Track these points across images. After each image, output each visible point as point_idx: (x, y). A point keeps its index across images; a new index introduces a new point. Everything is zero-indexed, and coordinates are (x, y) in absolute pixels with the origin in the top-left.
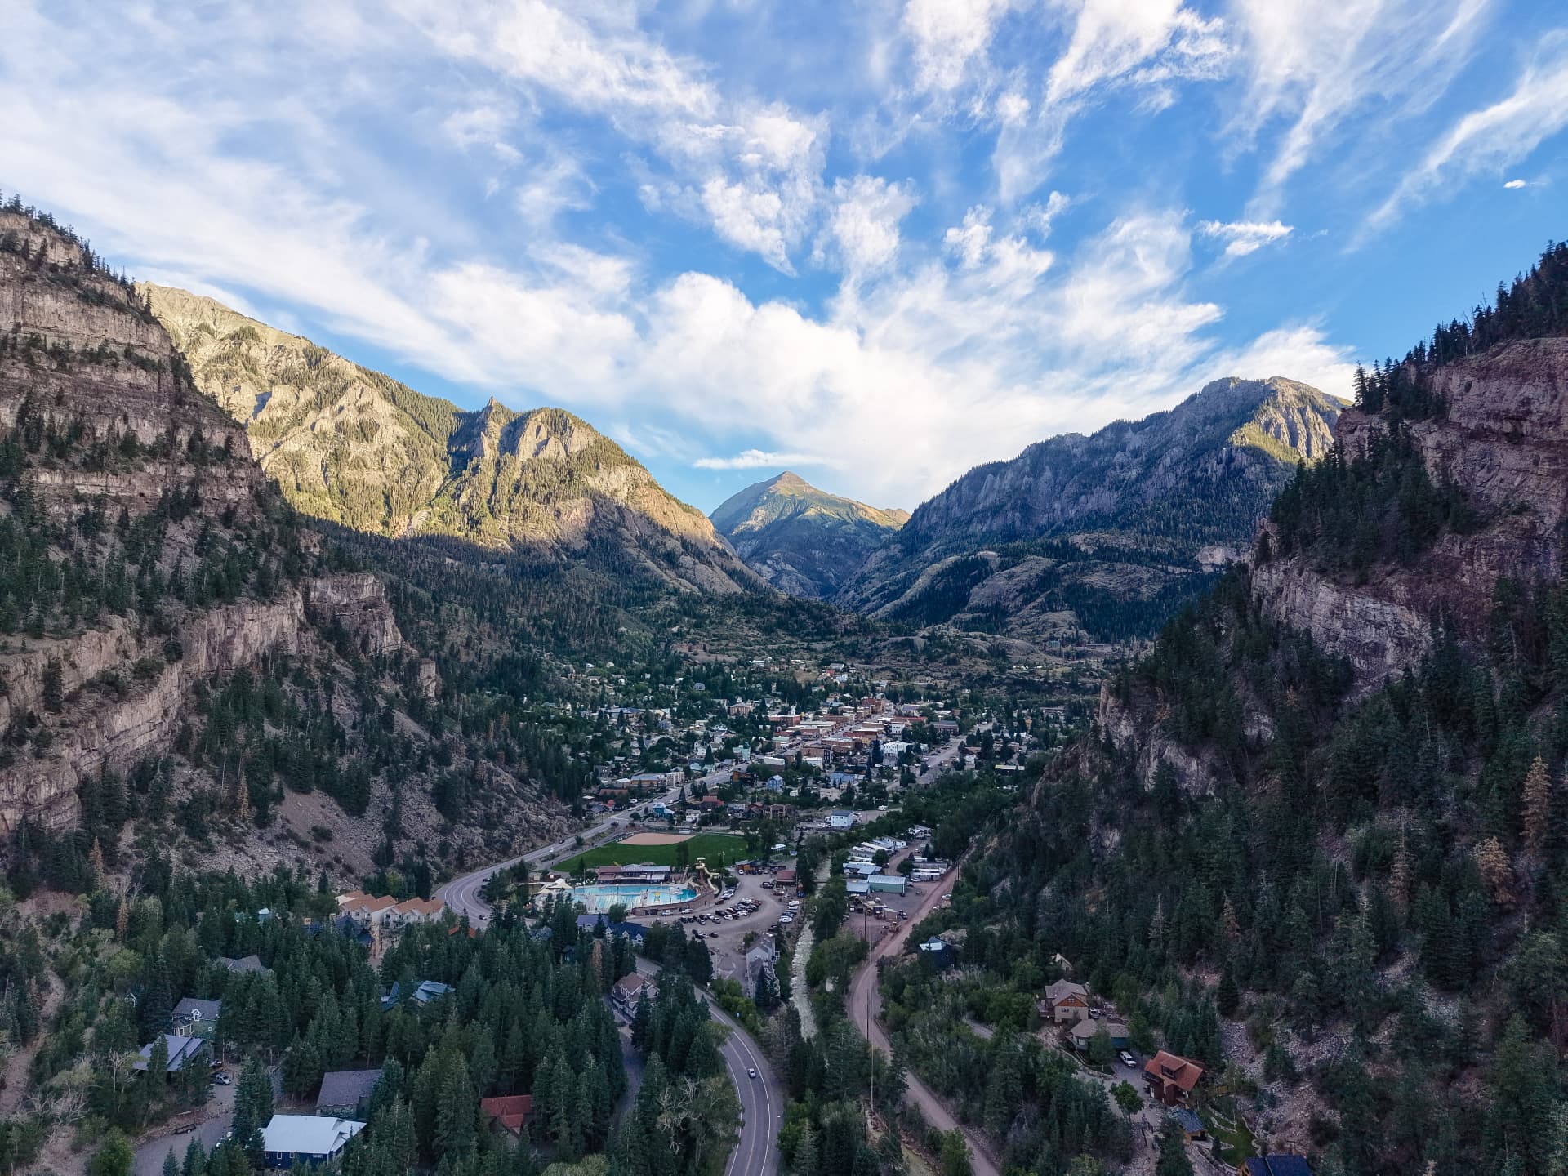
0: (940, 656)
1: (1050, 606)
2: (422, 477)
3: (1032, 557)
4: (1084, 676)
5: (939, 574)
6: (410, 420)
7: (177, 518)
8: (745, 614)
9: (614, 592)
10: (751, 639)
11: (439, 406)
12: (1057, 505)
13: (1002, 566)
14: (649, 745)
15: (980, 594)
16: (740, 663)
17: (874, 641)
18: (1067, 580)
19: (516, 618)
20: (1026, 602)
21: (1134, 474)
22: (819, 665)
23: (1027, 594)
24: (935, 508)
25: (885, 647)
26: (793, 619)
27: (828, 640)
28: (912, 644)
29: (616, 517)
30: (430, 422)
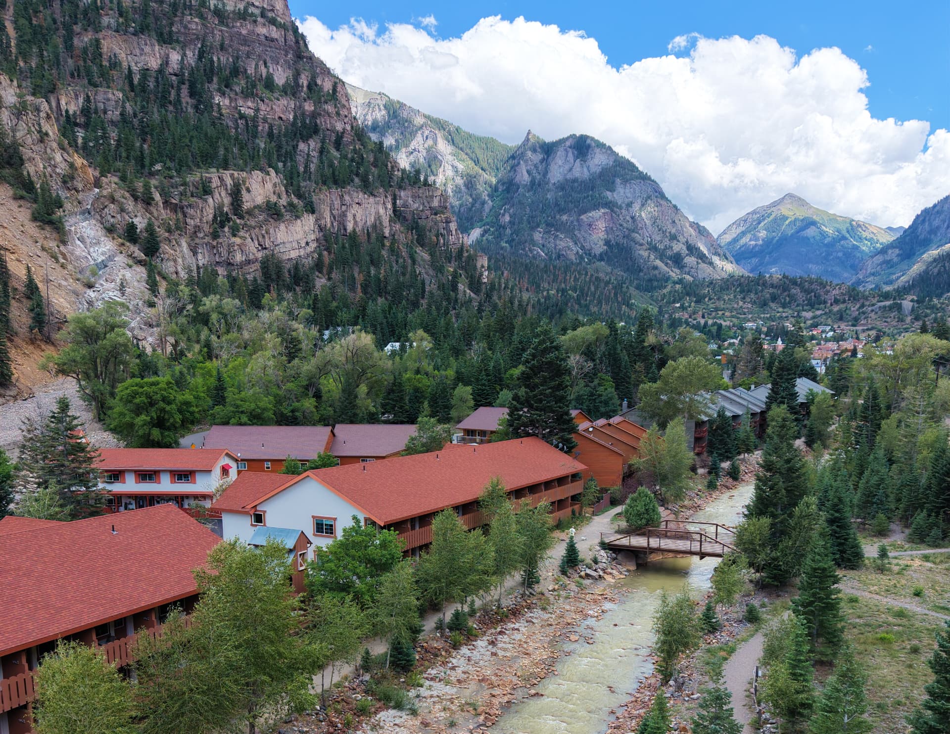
0: (927, 316)
2: (476, 202)
5: (935, 260)
6: (465, 157)
7: (305, 139)
8: (741, 292)
10: (745, 310)
11: (488, 143)
16: (733, 325)
17: (863, 306)
22: (807, 328)
24: (938, 212)
25: (872, 311)
26: (786, 293)
27: (818, 309)
28: (899, 307)
29: (630, 225)
30: (481, 157)
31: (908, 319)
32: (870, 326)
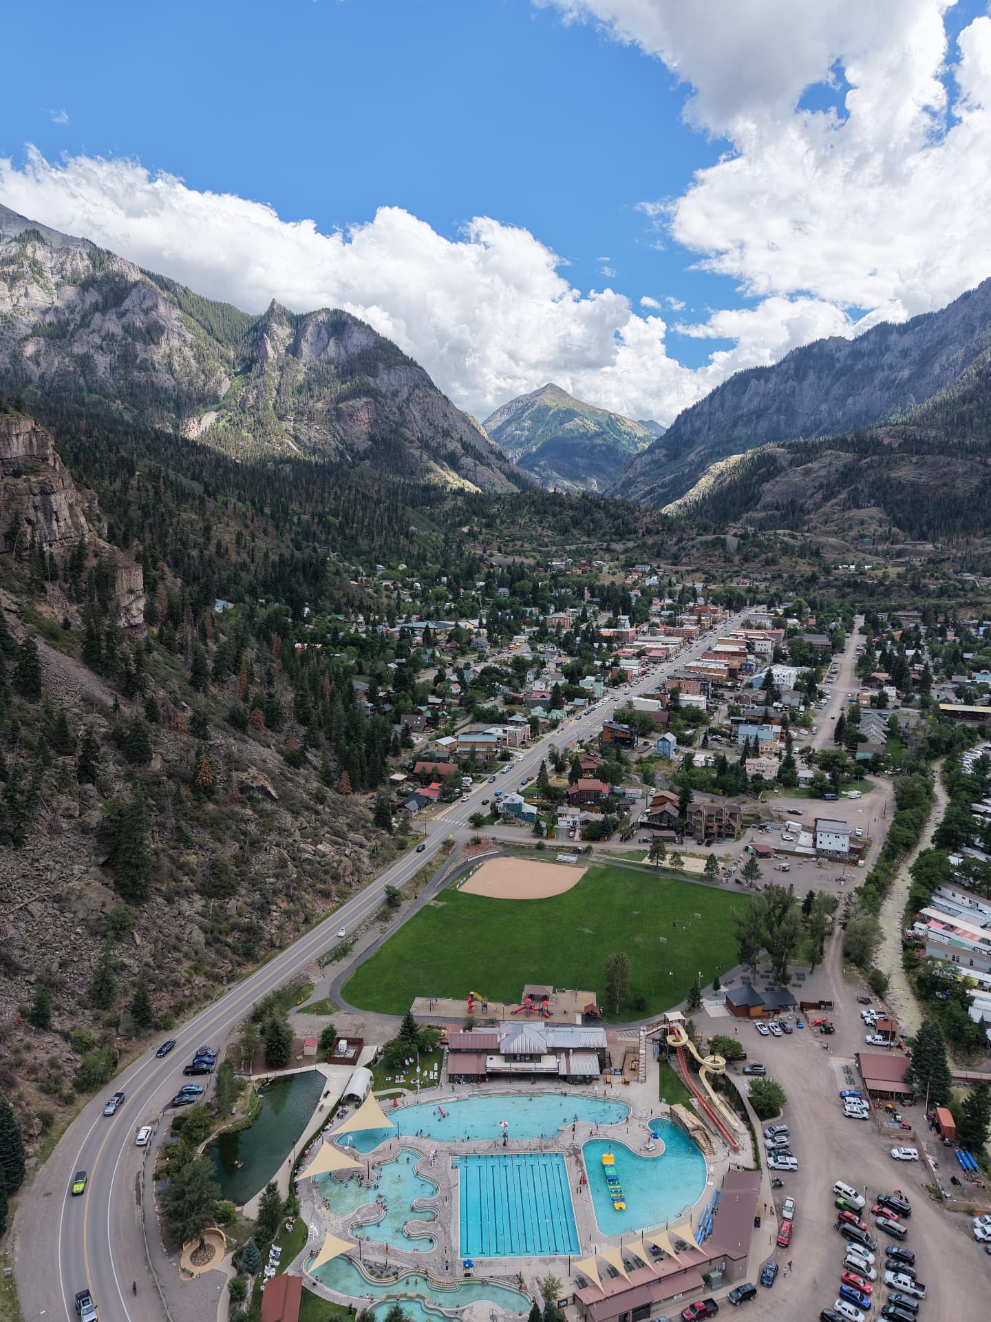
0: (756, 556)
1: (854, 502)
2: (210, 379)
3: (830, 452)
4: (924, 577)
5: (722, 473)
6: (194, 323)
8: (537, 513)
9: (400, 491)
10: (546, 540)
12: (824, 407)
13: (792, 463)
14: (469, 676)
15: (772, 491)
16: (538, 564)
17: (681, 540)
18: (871, 476)
19: (299, 514)
20: (826, 499)
21: (906, 373)
22: (623, 567)
23: (829, 491)
24: (698, 413)
25: (693, 546)
26: (588, 518)
27: (629, 540)
28: (723, 543)
29: (397, 417)
30: (215, 326)
31: (736, 559)
32: (694, 567)
